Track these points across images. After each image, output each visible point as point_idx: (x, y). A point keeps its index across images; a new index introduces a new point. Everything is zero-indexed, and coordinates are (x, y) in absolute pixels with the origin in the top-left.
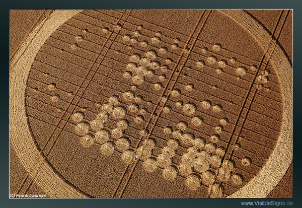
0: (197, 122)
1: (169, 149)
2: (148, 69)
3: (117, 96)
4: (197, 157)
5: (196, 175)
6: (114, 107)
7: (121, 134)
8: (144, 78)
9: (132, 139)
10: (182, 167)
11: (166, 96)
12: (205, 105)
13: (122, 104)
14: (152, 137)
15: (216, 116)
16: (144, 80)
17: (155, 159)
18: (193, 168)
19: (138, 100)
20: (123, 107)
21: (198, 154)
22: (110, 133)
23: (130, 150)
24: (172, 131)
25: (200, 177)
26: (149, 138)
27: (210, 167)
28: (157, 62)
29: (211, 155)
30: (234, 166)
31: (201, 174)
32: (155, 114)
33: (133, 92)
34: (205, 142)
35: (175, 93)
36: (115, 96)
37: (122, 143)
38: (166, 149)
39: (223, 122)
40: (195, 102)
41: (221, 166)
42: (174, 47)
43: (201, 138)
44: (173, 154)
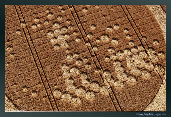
0: (115, 43)
1: (118, 68)
2: (63, 35)
3: (64, 64)
4: (134, 61)
5: (143, 70)
6: (69, 71)
7: (88, 83)
8: (67, 41)
9: (96, 79)
10: (133, 71)
11: (87, 42)
12: (109, 30)
13: (72, 66)
14: (104, 69)
15: (120, 32)
16: (68, 42)
17: (117, 80)
18: (138, 68)
19: (76, 56)
20: (73, 67)
21: (133, 59)
22: (82, 87)
23: (101, 86)
24: (110, 58)
25: (145, 70)
26: (104, 71)
27: (145, 60)
28: (63, 27)
29: (138, 53)
30: (154, 50)
31: (144, 67)
32: (93, 56)
33: (69, 54)
34: (129, 49)
35: (89, 36)
36: (63, 64)
37: (94, 86)
38: (116, 70)
39: (126, 32)
40: (104, 32)
41: (148, 55)
42: (63, 11)
43: (125, 49)
44: (122, 70)
